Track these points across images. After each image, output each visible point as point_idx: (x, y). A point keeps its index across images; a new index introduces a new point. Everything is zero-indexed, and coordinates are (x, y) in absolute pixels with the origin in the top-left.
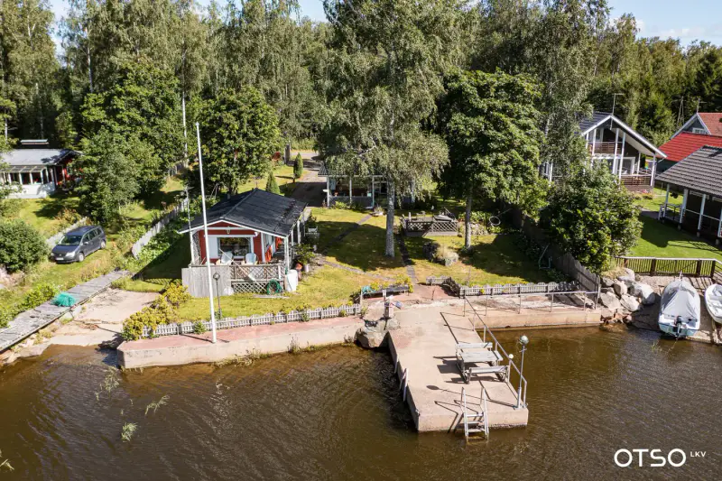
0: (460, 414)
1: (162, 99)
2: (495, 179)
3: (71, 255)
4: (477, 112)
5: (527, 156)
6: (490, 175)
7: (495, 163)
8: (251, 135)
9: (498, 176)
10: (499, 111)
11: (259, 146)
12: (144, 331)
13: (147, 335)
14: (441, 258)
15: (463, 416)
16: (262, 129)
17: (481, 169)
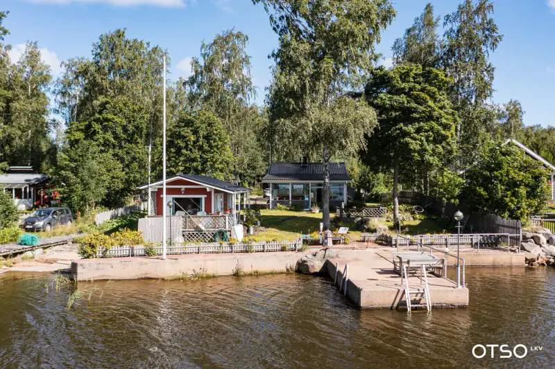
0: (402, 290)
1: (133, 126)
2: (418, 142)
3: (40, 224)
4: (399, 91)
5: (446, 127)
6: (415, 139)
7: (418, 131)
8: (206, 148)
9: (421, 141)
10: (419, 91)
11: (213, 157)
12: (99, 250)
13: (101, 255)
14: (373, 228)
15: (404, 292)
16: (216, 144)
17: (406, 134)
